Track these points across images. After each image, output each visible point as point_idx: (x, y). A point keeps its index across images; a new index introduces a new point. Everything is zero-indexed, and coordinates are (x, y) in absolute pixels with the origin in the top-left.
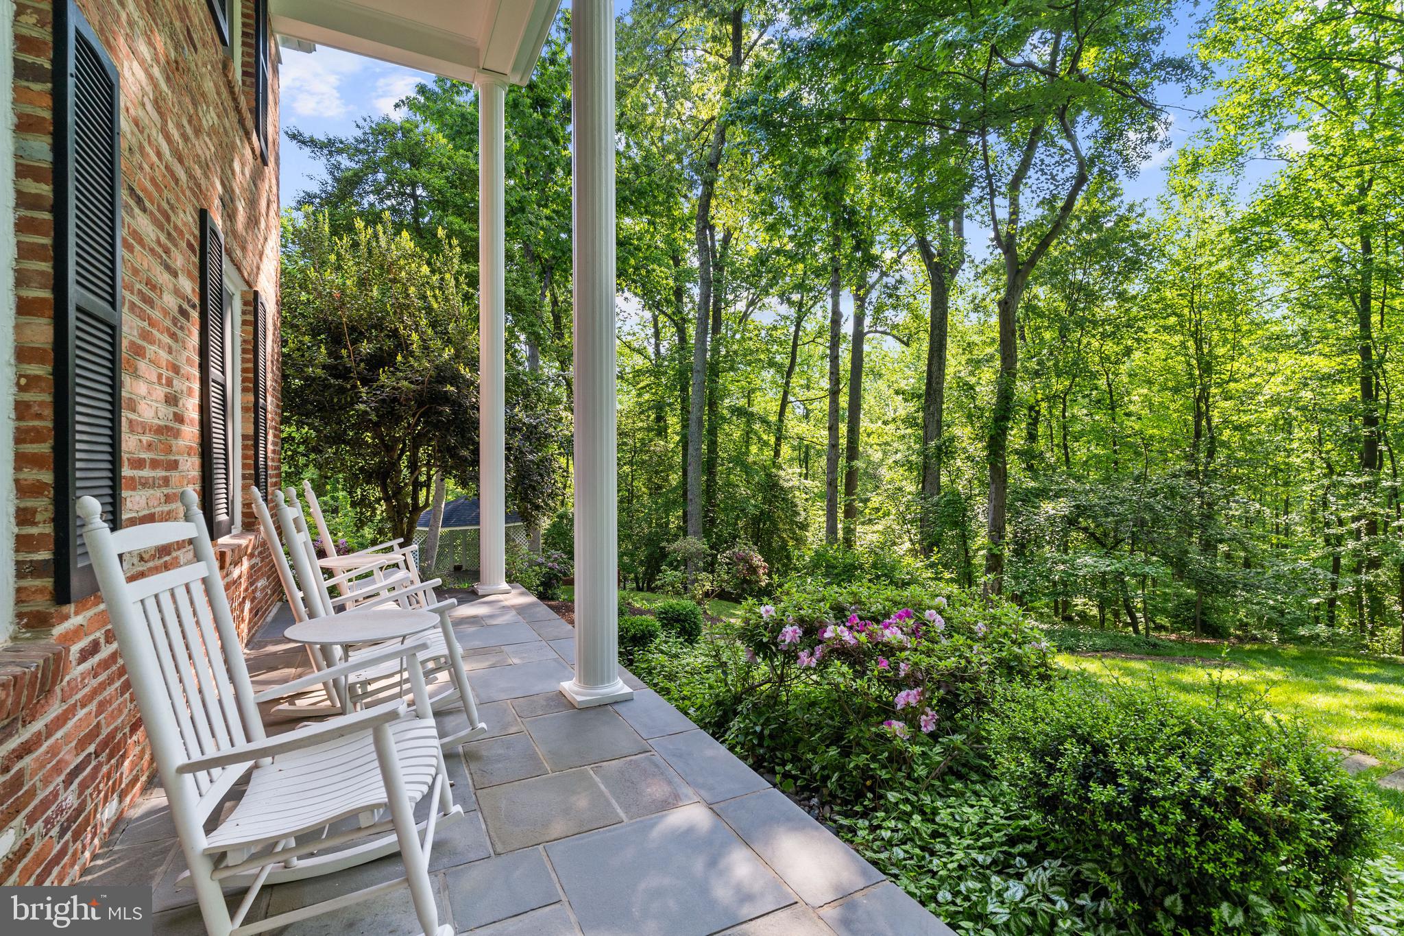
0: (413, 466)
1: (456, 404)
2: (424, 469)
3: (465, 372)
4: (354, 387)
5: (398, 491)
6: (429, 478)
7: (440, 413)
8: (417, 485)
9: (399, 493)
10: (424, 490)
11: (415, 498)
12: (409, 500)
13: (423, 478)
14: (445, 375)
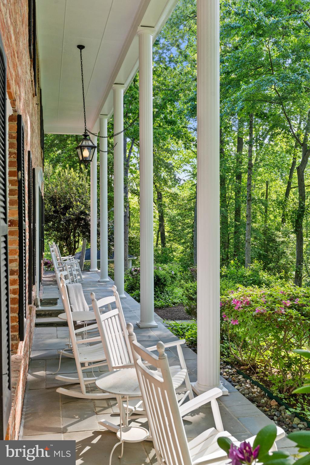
0: (74, 237)
1: (85, 220)
2: (77, 237)
3: (87, 212)
4: (60, 216)
5: (70, 244)
6: (79, 240)
7: (81, 223)
8: (75, 242)
9: (71, 244)
10: (77, 243)
11: (75, 246)
12: (73, 246)
13: (77, 240)
14: (82, 213)
